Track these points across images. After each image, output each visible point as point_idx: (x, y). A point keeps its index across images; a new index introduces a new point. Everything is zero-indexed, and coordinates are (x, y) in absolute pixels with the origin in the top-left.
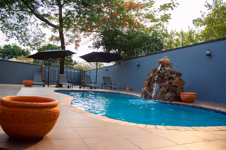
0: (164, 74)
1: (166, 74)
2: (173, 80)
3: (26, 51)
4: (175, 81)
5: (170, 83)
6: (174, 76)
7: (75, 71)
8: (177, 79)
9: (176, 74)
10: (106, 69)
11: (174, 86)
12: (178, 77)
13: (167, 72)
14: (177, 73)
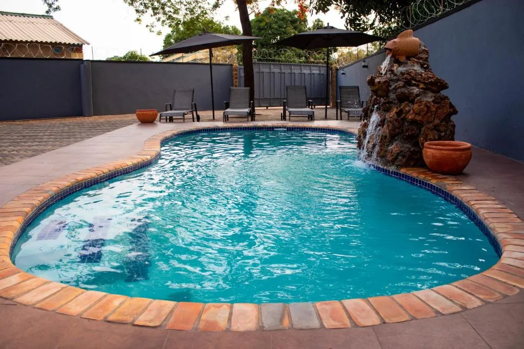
0: (389, 86)
1: (393, 87)
2: (413, 102)
3: (231, 29)
4: (416, 106)
5: (399, 113)
6: (416, 90)
7: (313, 72)
8: (429, 98)
9: (422, 86)
10: (363, 64)
11: (413, 122)
12: (430, 94)
13: (398, 80)
14: (425, 83)
